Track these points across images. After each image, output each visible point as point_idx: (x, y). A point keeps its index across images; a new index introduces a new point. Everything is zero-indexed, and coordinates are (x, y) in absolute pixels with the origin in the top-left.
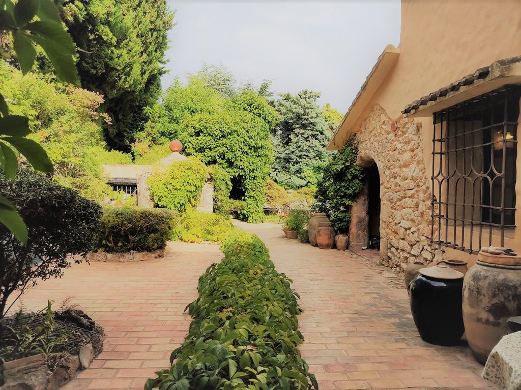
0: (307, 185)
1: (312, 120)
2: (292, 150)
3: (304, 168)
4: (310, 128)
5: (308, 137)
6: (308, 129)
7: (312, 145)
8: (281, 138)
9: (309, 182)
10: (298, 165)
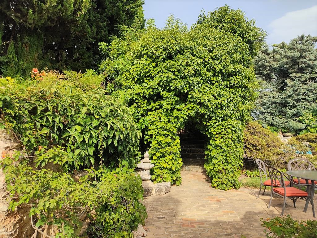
0: (305, 129)
1: (310, 63)
2: (289, 94)
3: (303, 111)
4: (308, 71)
5: (306, 81)
6: (306, 72)
7: (311, 88)
8: (276, 84)
9: (308, 125)
10: (295, 109)
